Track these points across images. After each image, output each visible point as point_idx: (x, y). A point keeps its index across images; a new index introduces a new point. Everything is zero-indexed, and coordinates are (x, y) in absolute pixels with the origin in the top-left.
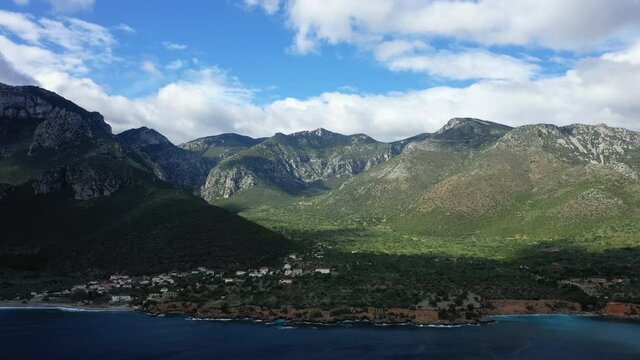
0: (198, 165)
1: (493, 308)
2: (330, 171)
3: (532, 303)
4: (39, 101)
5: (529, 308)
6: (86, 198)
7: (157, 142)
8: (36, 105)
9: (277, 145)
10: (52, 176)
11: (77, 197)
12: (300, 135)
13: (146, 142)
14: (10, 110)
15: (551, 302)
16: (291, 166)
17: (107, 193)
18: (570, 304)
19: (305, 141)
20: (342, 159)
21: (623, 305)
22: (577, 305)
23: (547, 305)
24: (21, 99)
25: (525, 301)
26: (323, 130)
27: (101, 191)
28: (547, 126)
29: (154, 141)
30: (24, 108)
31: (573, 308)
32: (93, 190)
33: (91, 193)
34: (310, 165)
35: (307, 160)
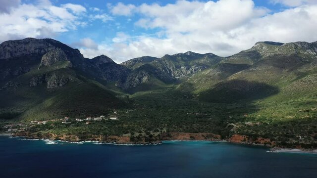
0: (126, 72)
1: (171, 137)
2: (189, 72)
3: (194, 135)
4: (50, 45)
5: (191, 137)
6: (52, 88)
7: (107, 62)
8: (49, 47)
9: (164, 60)
10: (38, 78)
11: (48, 87)
12: (178, 55)
13: (102, 62)
14: (37, 50)
15: (205, 134)
16: (170, 71)
17: (61, 85)
18: (215, 135)
19: (180, 58)
20: (197, 66)
21: (241, 136)
22: (219, 136)
23: (203, 136)
24: (42, 45)
25: (190, 134)
26: (190, 52)
27: (58, 84)
28: (301, 42)
29: (106, 61)
30: (43, 49)
31: (217, 138)
32: (55, 84)
33: (54, 85)
34: (181, 70)
35: (180, 67)
